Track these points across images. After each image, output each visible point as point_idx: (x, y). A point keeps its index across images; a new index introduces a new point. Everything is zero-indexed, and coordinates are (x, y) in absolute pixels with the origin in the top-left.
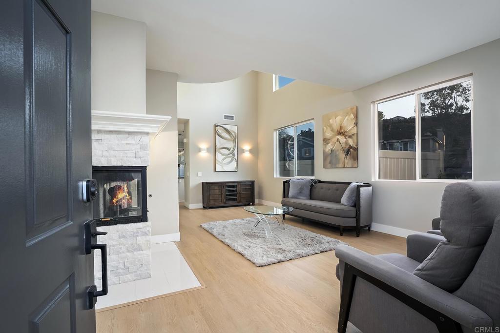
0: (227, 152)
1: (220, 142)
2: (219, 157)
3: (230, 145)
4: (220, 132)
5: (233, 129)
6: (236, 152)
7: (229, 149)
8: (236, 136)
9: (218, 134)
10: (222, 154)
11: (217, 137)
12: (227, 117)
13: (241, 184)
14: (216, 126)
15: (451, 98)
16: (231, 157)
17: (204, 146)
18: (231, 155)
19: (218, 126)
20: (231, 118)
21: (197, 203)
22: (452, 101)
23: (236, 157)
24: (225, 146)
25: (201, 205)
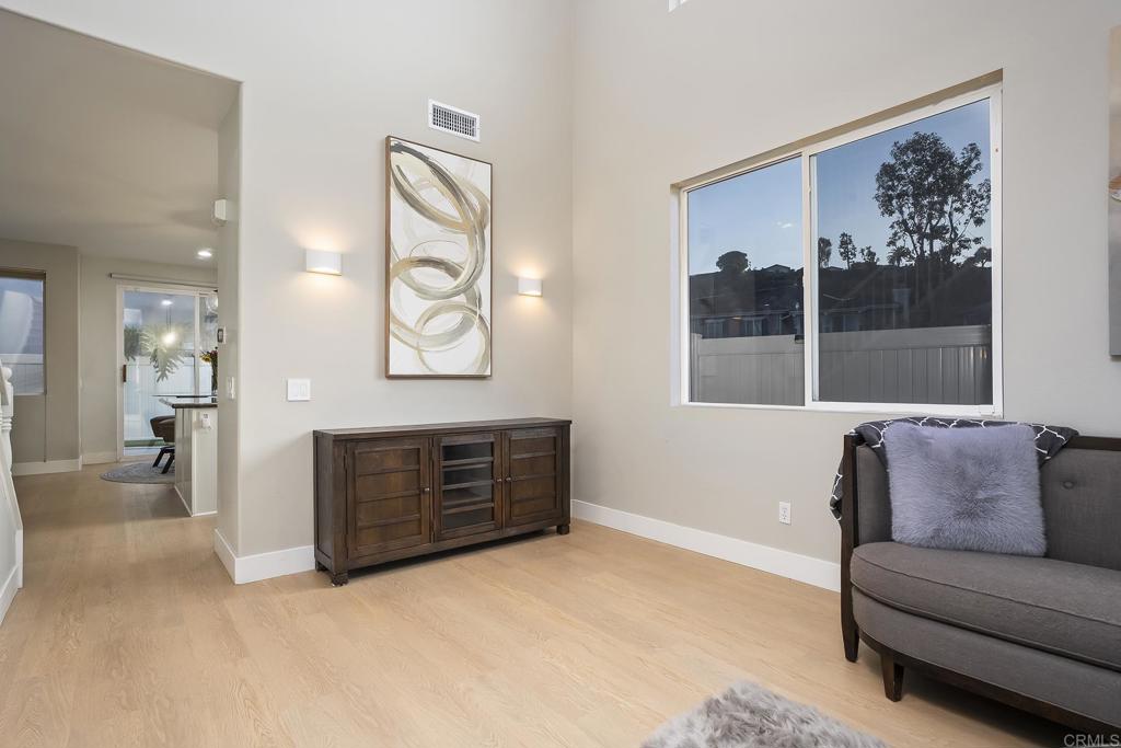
0: (443, 282)
1: (410, 232)
2: (407, 305)
3: (456, 249)
4: (412, 181)
5: (476, 178)
6: (483, 285)
7: (451, 270)
8: (484, 211)
9: (399, 186)
10: (422, 291)
11: (397, 202)
12: (443, 117)
13: (515, 436)
14: (391, 147)
15: (942, 213)
16: (459, 307)
17: (324, 241)
18: (461, 299)
19: (400, 149)
20: (466, 125)
21: (284, 543)
22: (945, 221)
23: (485, 311)
24: (436, 254)
25: (302, 558)
